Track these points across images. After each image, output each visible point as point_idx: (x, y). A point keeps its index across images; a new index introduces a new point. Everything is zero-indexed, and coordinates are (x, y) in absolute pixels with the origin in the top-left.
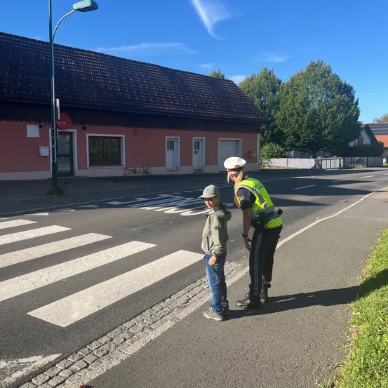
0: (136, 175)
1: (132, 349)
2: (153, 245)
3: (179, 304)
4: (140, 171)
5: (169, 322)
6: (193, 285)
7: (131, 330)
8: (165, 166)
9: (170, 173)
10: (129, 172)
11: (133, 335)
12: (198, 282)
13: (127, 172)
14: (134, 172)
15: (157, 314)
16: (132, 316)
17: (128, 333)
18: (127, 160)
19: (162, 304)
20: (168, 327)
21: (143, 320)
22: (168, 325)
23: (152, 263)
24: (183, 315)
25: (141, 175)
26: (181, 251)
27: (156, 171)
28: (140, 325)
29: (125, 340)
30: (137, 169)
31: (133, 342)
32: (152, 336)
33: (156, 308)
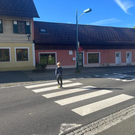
0: (104, 66)
1: (106, 127)
2: (112, 92)
3: (123, 114)
4: (106, 65)
5: (119, 120)
6: (128, 108)
7: (105, 121)
8: (115, 63)
9: (117, 65)
10: (102, 65)
11: (106, 123)
12: (131, 107)
13: (101, 65)
14: (103, 65)
15: (115, 116)
16: (105, 116)
17: (104, 121)
18: (101, 61)
19: (116, 113)
20: (119, 122)
21: (110, 118)
22: (119, 121)
23: (112, 98)
24: (125, 118)
25: (106, 66)
26: (123, 94)
27: (111, 65)
28: (109, 120)
29: (103, 124)
30: (105, 64)
31: (106, 125)
32: (113, 124)
33: (114, 114)
